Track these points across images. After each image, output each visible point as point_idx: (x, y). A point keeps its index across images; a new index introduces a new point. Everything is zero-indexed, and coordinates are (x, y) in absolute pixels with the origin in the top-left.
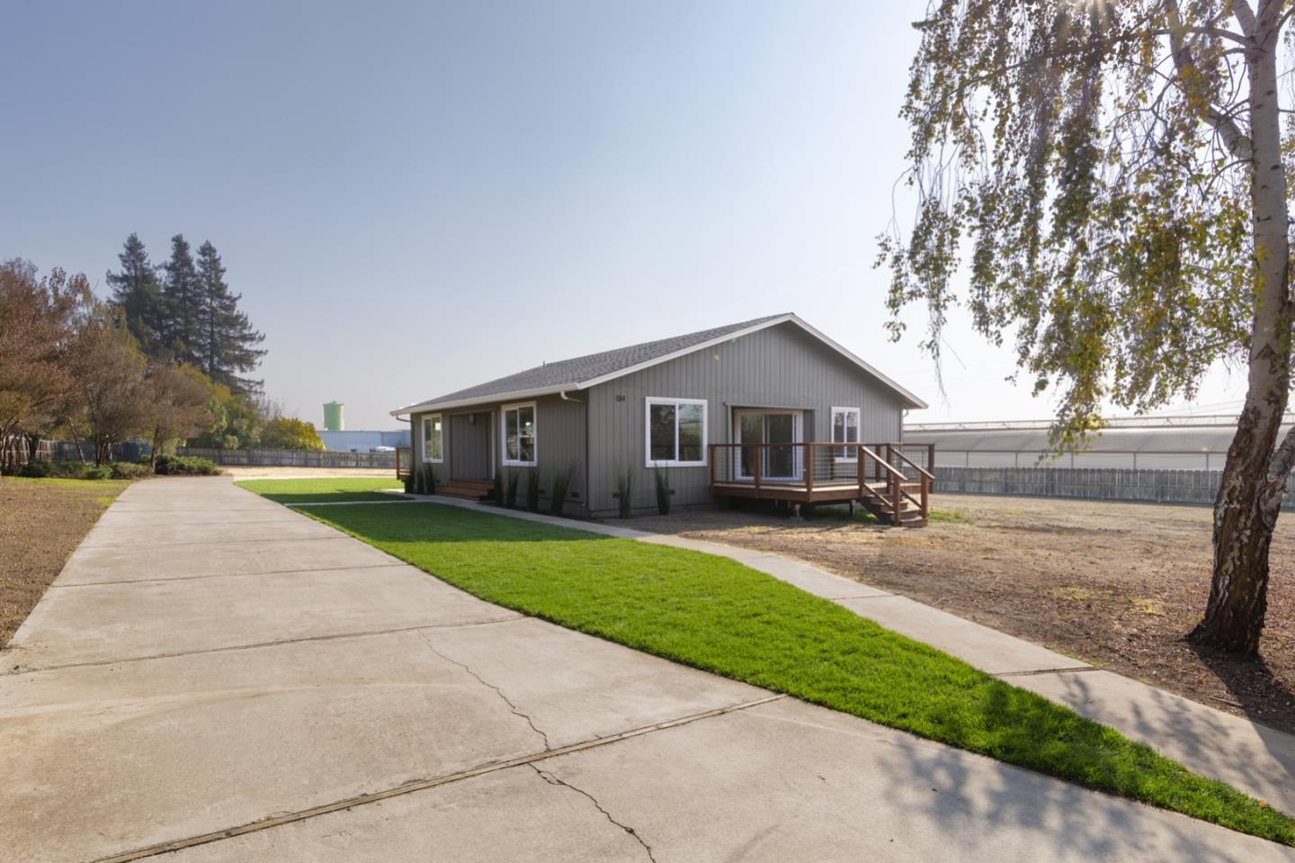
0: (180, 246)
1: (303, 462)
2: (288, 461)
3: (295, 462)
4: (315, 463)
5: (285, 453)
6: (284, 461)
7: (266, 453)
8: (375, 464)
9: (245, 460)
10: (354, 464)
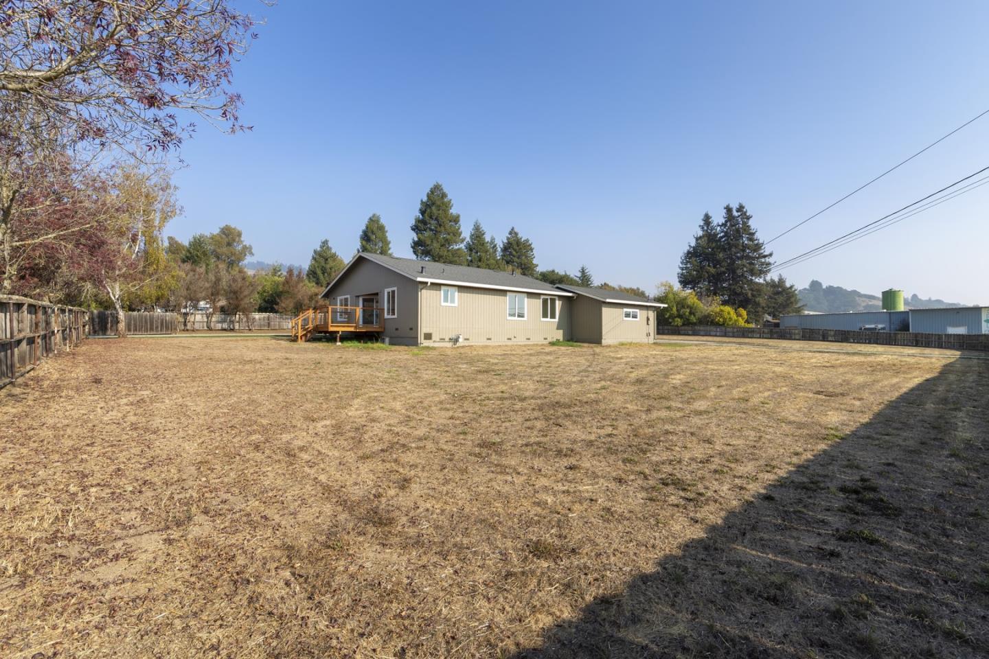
0: (729, 210)
1: (723, 334)
2: (714, 333)
3: (718, 334)
4: (731, 334)
5: (713, 328)
6: (712, 333)
7: (702, 328)
8: (775, 336)
9: (690, 332)
10: (758, 335)
